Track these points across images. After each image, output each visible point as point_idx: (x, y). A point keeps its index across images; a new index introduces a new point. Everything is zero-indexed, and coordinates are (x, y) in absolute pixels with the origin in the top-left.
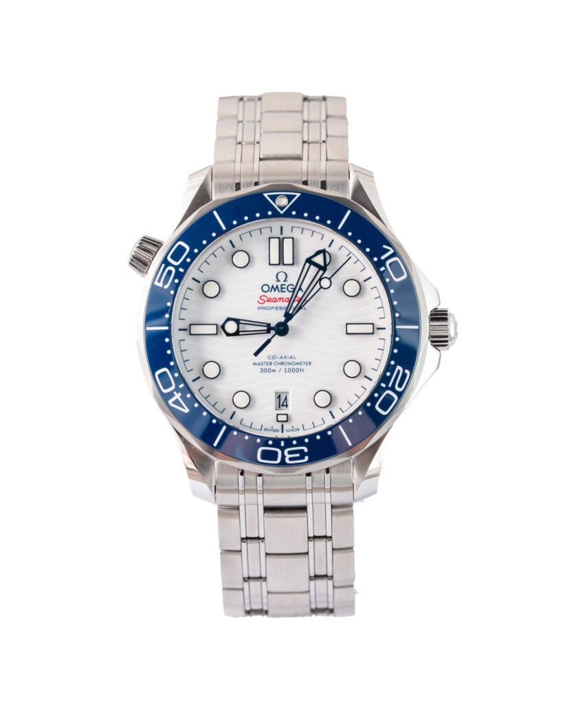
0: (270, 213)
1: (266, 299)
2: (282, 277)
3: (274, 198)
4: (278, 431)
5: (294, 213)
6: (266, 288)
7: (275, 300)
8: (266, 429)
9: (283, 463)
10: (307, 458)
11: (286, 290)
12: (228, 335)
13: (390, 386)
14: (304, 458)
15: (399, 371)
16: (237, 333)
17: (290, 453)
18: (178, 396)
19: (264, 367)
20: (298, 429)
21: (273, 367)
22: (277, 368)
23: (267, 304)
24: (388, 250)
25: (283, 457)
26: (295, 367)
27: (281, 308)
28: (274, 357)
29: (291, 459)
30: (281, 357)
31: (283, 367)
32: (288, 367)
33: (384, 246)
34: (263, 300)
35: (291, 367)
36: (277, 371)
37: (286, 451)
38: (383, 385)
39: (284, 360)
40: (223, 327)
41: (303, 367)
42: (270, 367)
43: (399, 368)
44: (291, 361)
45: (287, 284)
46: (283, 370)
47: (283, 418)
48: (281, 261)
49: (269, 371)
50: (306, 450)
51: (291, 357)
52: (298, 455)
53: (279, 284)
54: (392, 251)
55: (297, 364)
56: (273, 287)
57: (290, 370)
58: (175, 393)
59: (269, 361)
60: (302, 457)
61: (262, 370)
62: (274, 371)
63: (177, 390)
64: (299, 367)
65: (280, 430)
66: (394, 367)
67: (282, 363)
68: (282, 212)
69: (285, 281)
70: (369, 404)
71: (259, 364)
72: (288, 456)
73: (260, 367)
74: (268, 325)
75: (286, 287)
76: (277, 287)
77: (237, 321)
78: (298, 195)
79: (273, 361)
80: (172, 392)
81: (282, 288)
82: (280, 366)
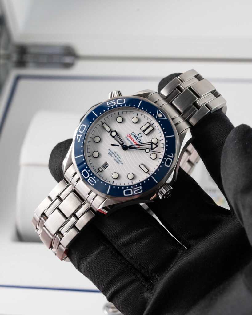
0: (154, 115)
1: (130, 136)
2: (140, 135)
3: (159, 112)
4: (96, 172)
5: (159, 121)
6: (133, 134)
7: (132, 139)
8: (93, 168)
9: (87, 180)
10: (93, 185)
11: (137, 139)
12: (111, 135)
13: (134, 189)
14: (93, 184)
15: (140, 188)
16: (113, 137)
17: (91, 179)
18: (81, 135)
19: (110, 152)
20: (101, 177)
21: (112, 155)
22: (114, 156)
23: (129, 138)
24: (172, 156)
25: (88, 178)
26: (118, 160)
27: (131, 143)
28: (116, 153)
29: (89, 181)
30: (117, 155)
31: (115, 158)
32: (116, 159)
33: (172, 154)
34: (129, 136)
35: (117, 160)
36: (113, 157)
37: (90, 177)
38: (132, 187)
39: (117, 156)
40: (112, 131)
41: (120, 163)
42: (112, 154)
43: (141, 187)
44: (119, 158)
45: (139, 138)
46: (114, 158)
47: (101, 170)
48: (144, 131)
49: (111, 155)
50: (95, 182)
51: (120, 157)
52: (92, 182)
53: (137, 136)
54: (172, 157)
55: (119, 161)
56: (135, 135)
57: (116, 160)
58: (81, 134)
59: (113, 152)
60: (92, 183)
61: (109, 153)
62: (112, 156)
63: (82, 134)
64: (119, 162)
65: (97, 172)
66: (140, 186)
67: (116, 157)
68: (157, 118)
69: (140, 137)
70: (123, 188)
71: (110, 151)
72: (89, 179)
73: (109, 151)
74: (123, 143)
75: (138, 139)
76: (136, 136)
77: (117, 134)
78: (166, 118)
79: (114, 153)
80: (81, 133)
81: (137, 138)
82: (114, 157)
